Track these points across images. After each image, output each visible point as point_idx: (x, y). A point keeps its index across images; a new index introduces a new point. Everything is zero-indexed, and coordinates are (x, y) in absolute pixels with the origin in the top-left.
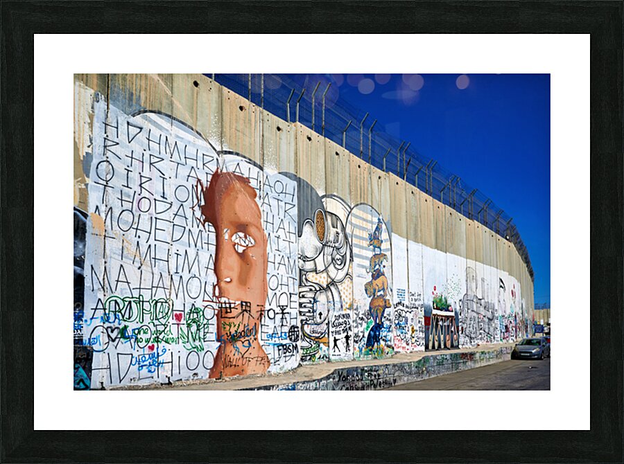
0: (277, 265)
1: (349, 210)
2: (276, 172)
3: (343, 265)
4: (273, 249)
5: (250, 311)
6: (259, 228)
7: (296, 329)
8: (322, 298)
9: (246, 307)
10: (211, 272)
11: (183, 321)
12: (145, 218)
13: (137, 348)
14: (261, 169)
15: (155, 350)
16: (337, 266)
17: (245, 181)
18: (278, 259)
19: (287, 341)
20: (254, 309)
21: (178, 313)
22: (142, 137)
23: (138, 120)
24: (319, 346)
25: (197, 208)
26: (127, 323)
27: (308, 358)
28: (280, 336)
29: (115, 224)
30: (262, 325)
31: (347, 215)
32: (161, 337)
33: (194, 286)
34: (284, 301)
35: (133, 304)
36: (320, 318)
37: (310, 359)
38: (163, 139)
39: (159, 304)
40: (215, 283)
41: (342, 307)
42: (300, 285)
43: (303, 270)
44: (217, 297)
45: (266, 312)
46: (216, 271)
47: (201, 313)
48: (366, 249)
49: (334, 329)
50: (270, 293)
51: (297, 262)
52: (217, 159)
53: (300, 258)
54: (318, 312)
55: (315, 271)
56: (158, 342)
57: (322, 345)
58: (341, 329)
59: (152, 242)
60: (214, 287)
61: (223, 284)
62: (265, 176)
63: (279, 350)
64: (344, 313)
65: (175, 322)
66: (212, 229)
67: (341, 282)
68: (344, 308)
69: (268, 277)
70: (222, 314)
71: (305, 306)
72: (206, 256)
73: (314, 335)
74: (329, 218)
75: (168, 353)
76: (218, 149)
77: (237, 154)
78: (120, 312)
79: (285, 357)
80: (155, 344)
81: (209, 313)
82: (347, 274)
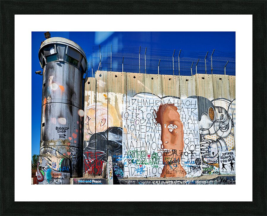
0: (188, 134)
1: (230, 102)
2: (186, 97)
3: (227, 129)
4: (186, 128)
5: (176, 153)
6: (179, 121)
7: (199, 160)
8: (214, 146)
9: (174, 152)
10: (160, 140)
11: (150, 157)
12: (138, 126)
13: (136, 166)
14: (179, 98)
15: (142, 167)
16: (223, 130)
17: (172, 105)
18: (189, 132)
19: (195, 165)
20: (178, 153)
21: (149, 155)
22: (136, 102)
23: (135, 97)
24: (213, 167)
25: (154, 119)
26: (133, 158)
27: (207, 172)
28: (191, 162)
29: (129, 129)
30: (182, 158)
31: (228, 106)
32: (144, 162)
33: (154, 146)
34: (192, 148)
35: (135, 153)
36: (213, 155)
37: (208, 173)
38: (142, 100)
39: (143, 152)
40: (162, 144)
41: (227, 149)
42: (201, 141)
43: (202, 135)
44: (163, 149)
45: (184, 153)
46: (162, 140)
47: (157, 154)
49: (222, 160)
50: (185, 146)
51: (198, 132)
52: (161, 101)
53: (200, 130)
54: (212, 152)
55: (210, 134)
56: (143, 164)
57: (214, 167)
58: (227, 160)
59: (140, 133)
60: (161, 145)
61: (165, 144)
62: (181, 100)
63: (191, 168)
64: (229, 152)
65: (148, 157)
66: (160, 125)
67: (226, 137)
68: (228, 149)
69: (184, 139)
70: (165, 154)
71: (204, 150)
72: (158, 135)
73: (210, 162)
74: (217, 110)
75: (146, 168)
76: (161, 97)
77: (169, 96)
78: (131, 155)
79: (194, 171)
80: (142, 165)
81: (160, 154)
82: (230, 133)
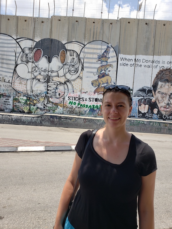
1: (83, 46)
2: (40, 40)
3: (76, 73)
8: (61, 88)
16: (71, 73)
24: (57, 107)
27: (51, 111)
31: (81, 49)
36: (59, 96)
41: (73, 91)
42: (48, 82)
43: (51, 76)
48: (94, 63)
53: (49, 72)
54: (58, 93)
55: (58, 76)
57: (59, 107)
67: (74, 80)
68: (75, 92)
71: (51, 91)
73: (55, 102)
74: (68, 53)
82: (78, 77)
